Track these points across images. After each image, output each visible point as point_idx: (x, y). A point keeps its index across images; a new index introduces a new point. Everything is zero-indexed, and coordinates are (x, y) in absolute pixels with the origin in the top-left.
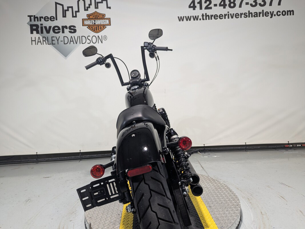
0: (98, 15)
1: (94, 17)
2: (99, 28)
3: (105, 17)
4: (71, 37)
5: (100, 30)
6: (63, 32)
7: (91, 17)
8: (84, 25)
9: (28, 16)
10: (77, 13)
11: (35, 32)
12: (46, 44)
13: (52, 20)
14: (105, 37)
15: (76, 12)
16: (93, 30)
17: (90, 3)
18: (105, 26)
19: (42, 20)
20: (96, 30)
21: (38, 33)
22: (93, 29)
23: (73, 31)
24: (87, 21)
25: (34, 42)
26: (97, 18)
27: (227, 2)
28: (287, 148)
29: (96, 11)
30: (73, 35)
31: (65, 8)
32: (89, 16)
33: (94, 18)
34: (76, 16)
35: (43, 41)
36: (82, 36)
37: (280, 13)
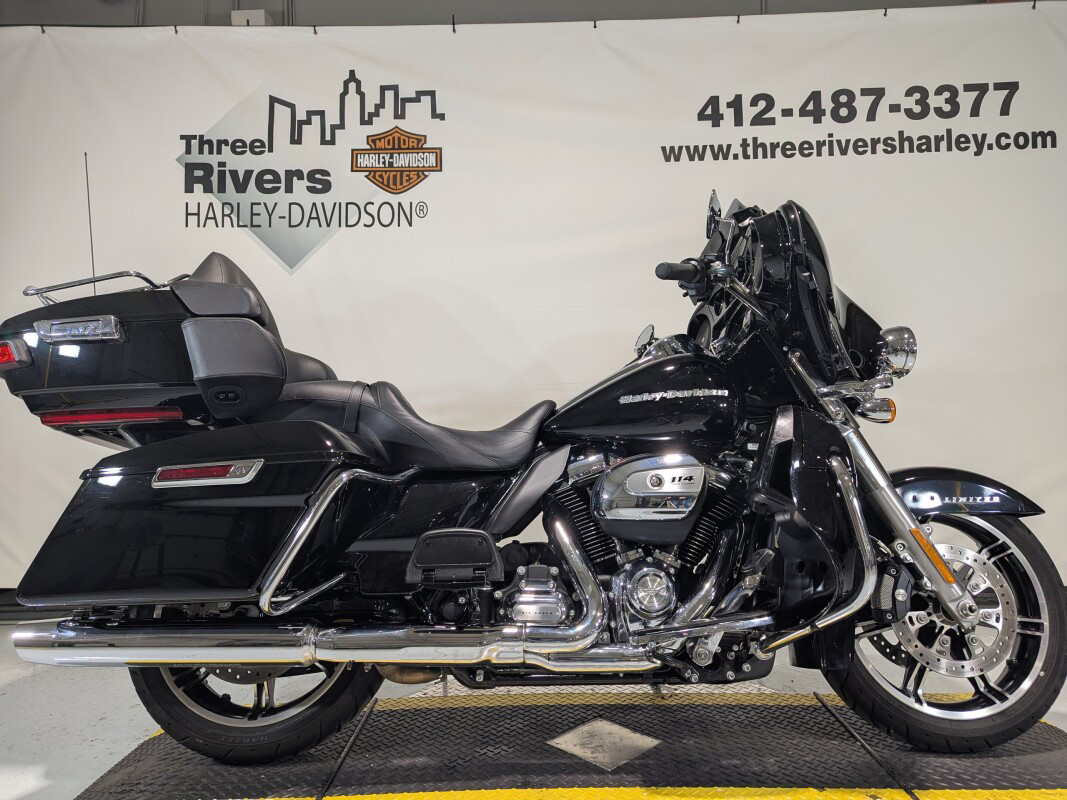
0: (402, 137)
1: (389, 144)
2: (405, 178)
3: (425, 146)
4: (314, 204)
5: (405, 184)
6: (289, 189)
7: (380, 144)
8: (355, 168)
9: (182, 137)
10: (337, 131)
11: (198, 188)
12: (232, 226)
13: (257, 150)
14: (423, 208)
15: (334, 128)
16: (383, 183)
17: (378, 102)
18: (423, 171)
19: (226, 149)
20: (395, 184)
21: (208, 189)
22: (385, 183)
23: (319, 186)
24: (367, 156)
25: (193, 220)
26: (400, 148)
27: (827, 104)
29: (397, 127)
30: (318, 198)
31: (301, 116)
32: (374, 141)
33: (391, 147)
34: (332, 142)
35: (224, 215)
36: (347, 204)
37: (1008, 141)
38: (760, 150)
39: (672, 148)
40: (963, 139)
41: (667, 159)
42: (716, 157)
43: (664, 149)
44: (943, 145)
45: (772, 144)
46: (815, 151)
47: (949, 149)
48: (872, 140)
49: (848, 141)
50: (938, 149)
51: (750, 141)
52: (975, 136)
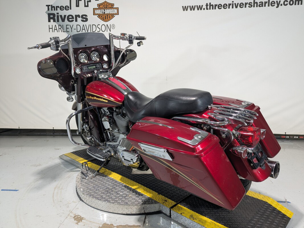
0: (107, 4)
1: (103, 7)
2: (108, 17)
3: (114, 7)
4: (83, 25)
5: (108, 19)
6: (76, 21)
7: (101, 7)
8: (94, 14)
9: (47, 6)
10: (89, 3)
11: (52, 20)
12: (62, 32)
13: (67, 9)
14: (114, 26)
15: (88, 2)
16: (102, 19)
18: (113, 15)
19: (58, 9)
20: (106, 19)
21: (54, 21)
22: (103, 19)
23: (85, 20)
24: (97, 10)
25: (51, 30)
26: (107, 8)
28: (284, 139)
29: (106, 1)
30: (84, 23)
32: (99, 6)
33: (104, 7)
34: (88, 6)
35: (59, 29)
36: (93, 25)
37: (287, 3)
38: (211, 7)
39: (185, 7)
40: (273, 3)
41: (184, 10)
42: (198, 9)
43: (183, 7)
44: (267, 4)
45: (215, 5)
46: (228, 7)
47: (269, 6)
48: (245, 3)
49: (238, 4)
50: (265, 6)
51: (209, 4)
52: (277, 2)
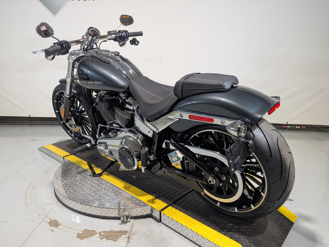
28: (285, 129)
